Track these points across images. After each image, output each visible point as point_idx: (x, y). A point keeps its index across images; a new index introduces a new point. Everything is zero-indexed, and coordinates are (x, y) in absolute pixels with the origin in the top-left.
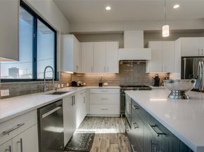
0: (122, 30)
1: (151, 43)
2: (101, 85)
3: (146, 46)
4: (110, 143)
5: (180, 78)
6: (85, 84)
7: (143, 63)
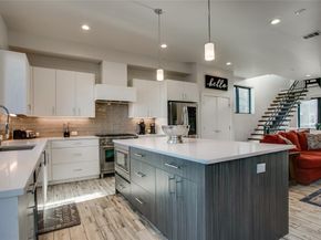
0: (100, 59)
1: (136, 81)
2: (67, 134)
3: (130, 84)
4: (104, 208)
5: (166, 124)
6: (38, 134)
7: (125, 105)
